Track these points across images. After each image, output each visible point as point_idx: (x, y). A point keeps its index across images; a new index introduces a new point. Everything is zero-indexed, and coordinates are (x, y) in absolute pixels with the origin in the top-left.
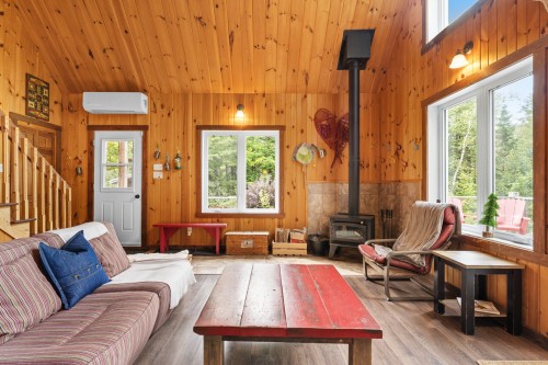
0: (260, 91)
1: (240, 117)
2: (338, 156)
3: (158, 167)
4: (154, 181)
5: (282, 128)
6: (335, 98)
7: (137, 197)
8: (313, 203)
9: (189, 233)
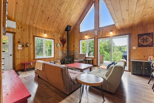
0: (50, 30)
1: (45, 35)
2: (63, 46)
3: (20, 46)
4: (18, 50)
5: (54, 39)
6: (63, 35)
7: (11, 55)
8: (60, 55)
9: (32, 65)
